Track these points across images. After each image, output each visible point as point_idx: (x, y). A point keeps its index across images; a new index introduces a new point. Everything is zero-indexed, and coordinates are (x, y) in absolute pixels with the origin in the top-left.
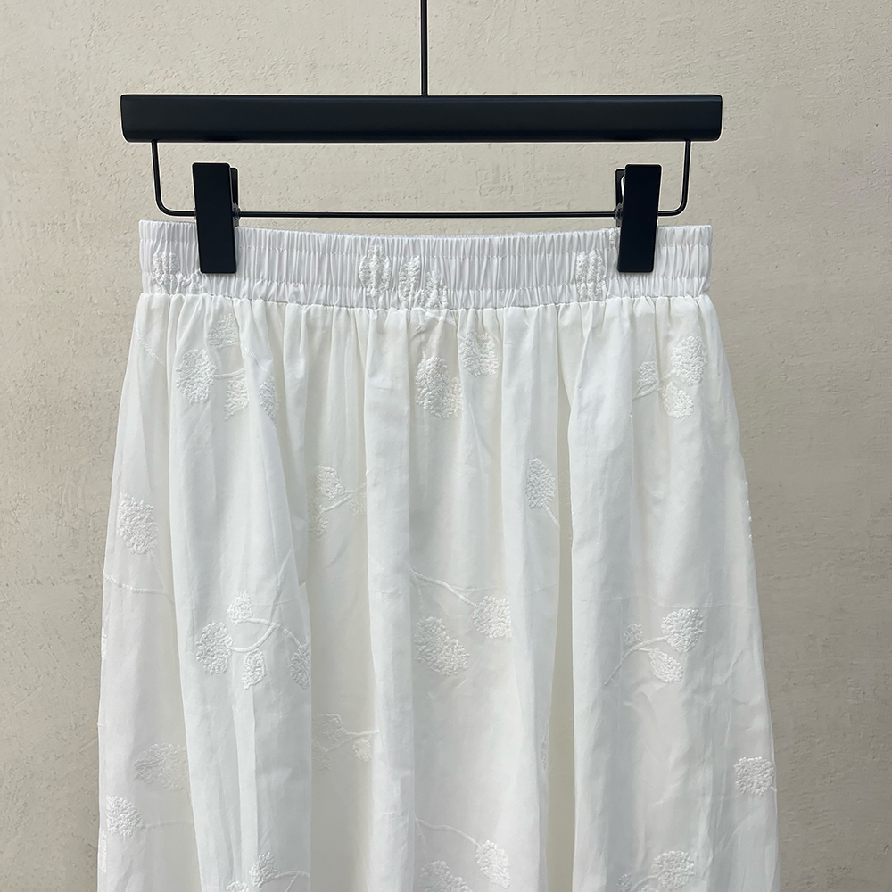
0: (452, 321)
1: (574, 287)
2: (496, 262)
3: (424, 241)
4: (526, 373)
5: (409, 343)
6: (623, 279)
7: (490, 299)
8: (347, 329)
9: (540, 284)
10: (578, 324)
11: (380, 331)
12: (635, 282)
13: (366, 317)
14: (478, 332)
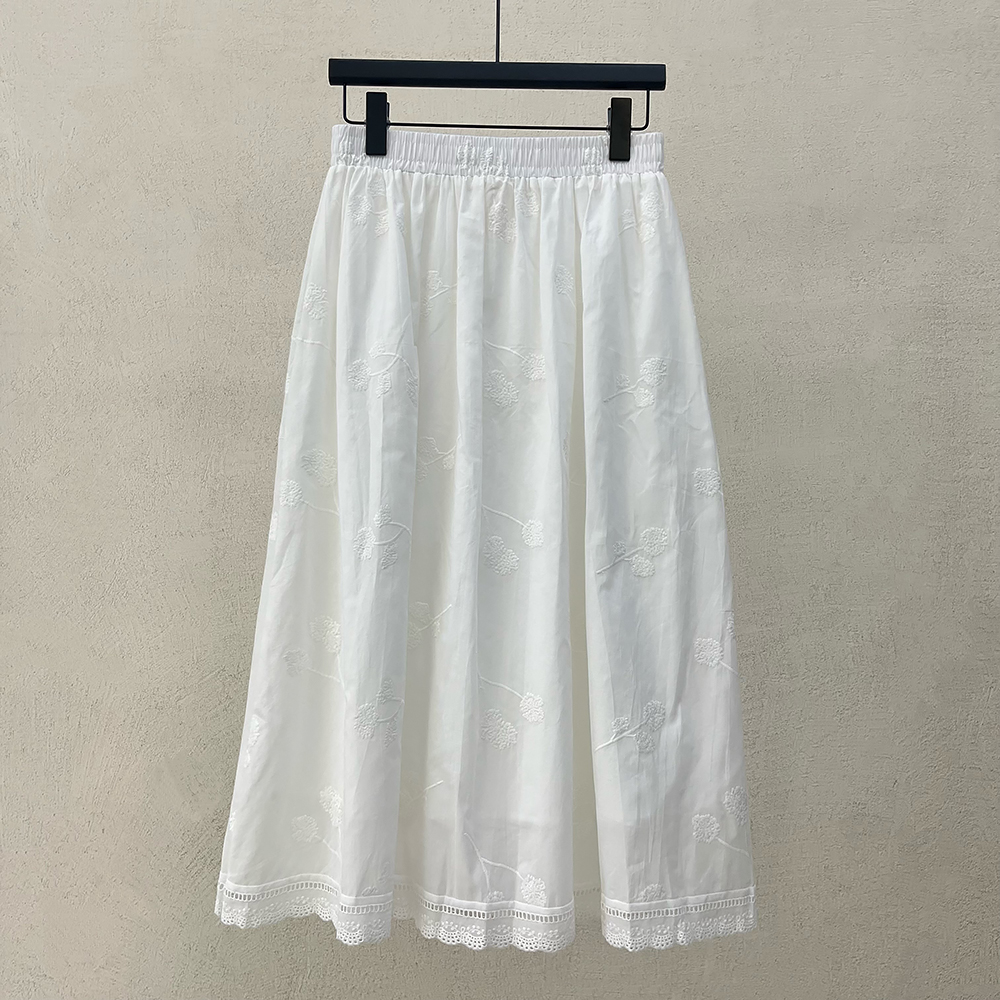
0: (511, 184)
1: (583, 167)
2: (537, 151)
3: (496, 140)
4: (554, 213)
5: (485, 194)
6: (612, 164)
7: (534, 172)
8: (449, 188)
9: (563, 165)
10: (585, 187)
11: (468, 189)
12: (619, 166)
13: (460, 181)
14: (526, 189)
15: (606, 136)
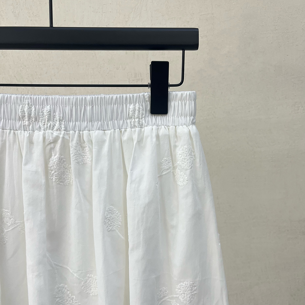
0: (66, 137)
1: (129, 121)
2: (89, 108)
3: (52, 98)
4: (104, 163)
5: (44, 148)
6: (153, 117)
7: (87, 127)
8: (14, 141)
9: (112, 119)
10: (131, 139)
11: (31, 142)
12: (159, 119)
13: (23, 135)
14: (81, 143)
15: (147, 93)
